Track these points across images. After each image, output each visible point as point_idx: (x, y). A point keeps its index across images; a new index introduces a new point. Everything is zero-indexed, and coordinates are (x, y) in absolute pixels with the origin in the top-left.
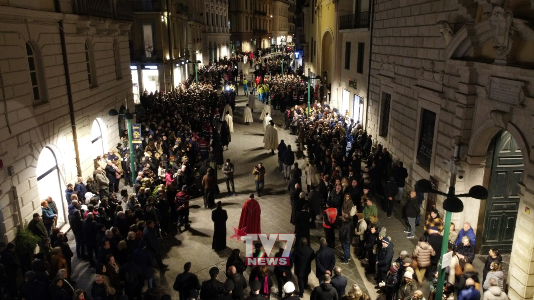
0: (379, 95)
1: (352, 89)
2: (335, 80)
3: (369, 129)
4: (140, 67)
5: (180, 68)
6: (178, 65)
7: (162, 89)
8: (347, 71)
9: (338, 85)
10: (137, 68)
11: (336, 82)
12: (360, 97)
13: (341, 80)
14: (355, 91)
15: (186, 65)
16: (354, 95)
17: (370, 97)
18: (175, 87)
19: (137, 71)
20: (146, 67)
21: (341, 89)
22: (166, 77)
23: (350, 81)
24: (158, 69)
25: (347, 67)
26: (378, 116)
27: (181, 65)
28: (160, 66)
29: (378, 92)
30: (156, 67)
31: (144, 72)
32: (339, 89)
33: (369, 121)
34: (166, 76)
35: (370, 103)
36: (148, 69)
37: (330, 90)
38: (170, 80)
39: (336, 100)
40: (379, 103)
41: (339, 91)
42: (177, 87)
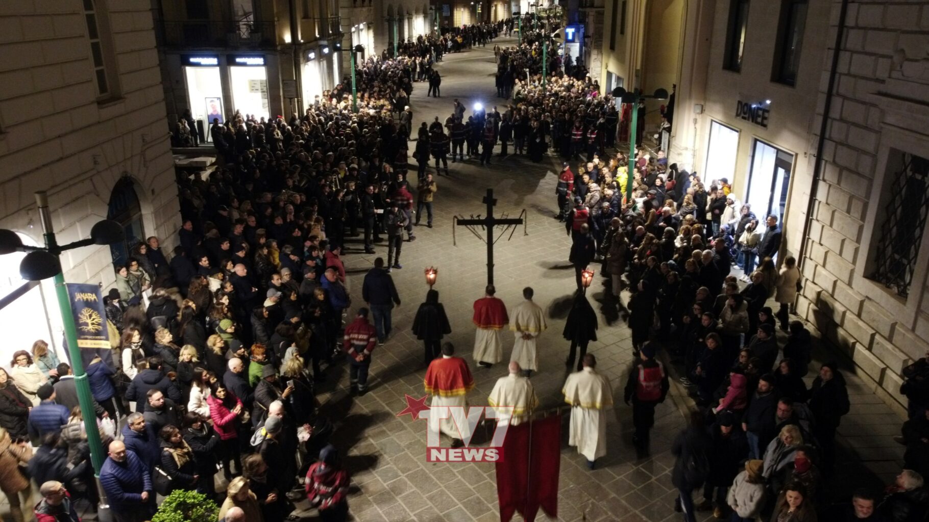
0: (874, 156)
1: (746, 125)
2: (690, 97)
3: (816, 246)
4: (224, 60)
5: (319, 62)
6: (312, 55)
7: (275, 111)
8: (730, 75)
9: (699, 111)
10: (219, 62)
11: (693, 102)
12: (778, 150)
13: (705, 99)
14: (760, 132)
15: (335, 56)
16: (756, 141)
17: (827, 156)
18: (306, 107)
19: (218, 69)
20: (238, 60)
21: (704, 122)
22: (284, 84)
23: (739, 102)
24: (265, 64)
25: (731, 63)
26: (863, 218)
27: (320, 57)
28: (269, 57)
29: (870, 148)
30: (260, 61)
31: (234, 71)
32: (699, 121)
33: (816, 227)
34: (283, 81)
35: (829, 173)
36: (244, 64)
37: (670, 121)
38: (293, 90)
39: (690, 146)
40: (871, 181)
41: (698, 126)
42: (311, 106)
